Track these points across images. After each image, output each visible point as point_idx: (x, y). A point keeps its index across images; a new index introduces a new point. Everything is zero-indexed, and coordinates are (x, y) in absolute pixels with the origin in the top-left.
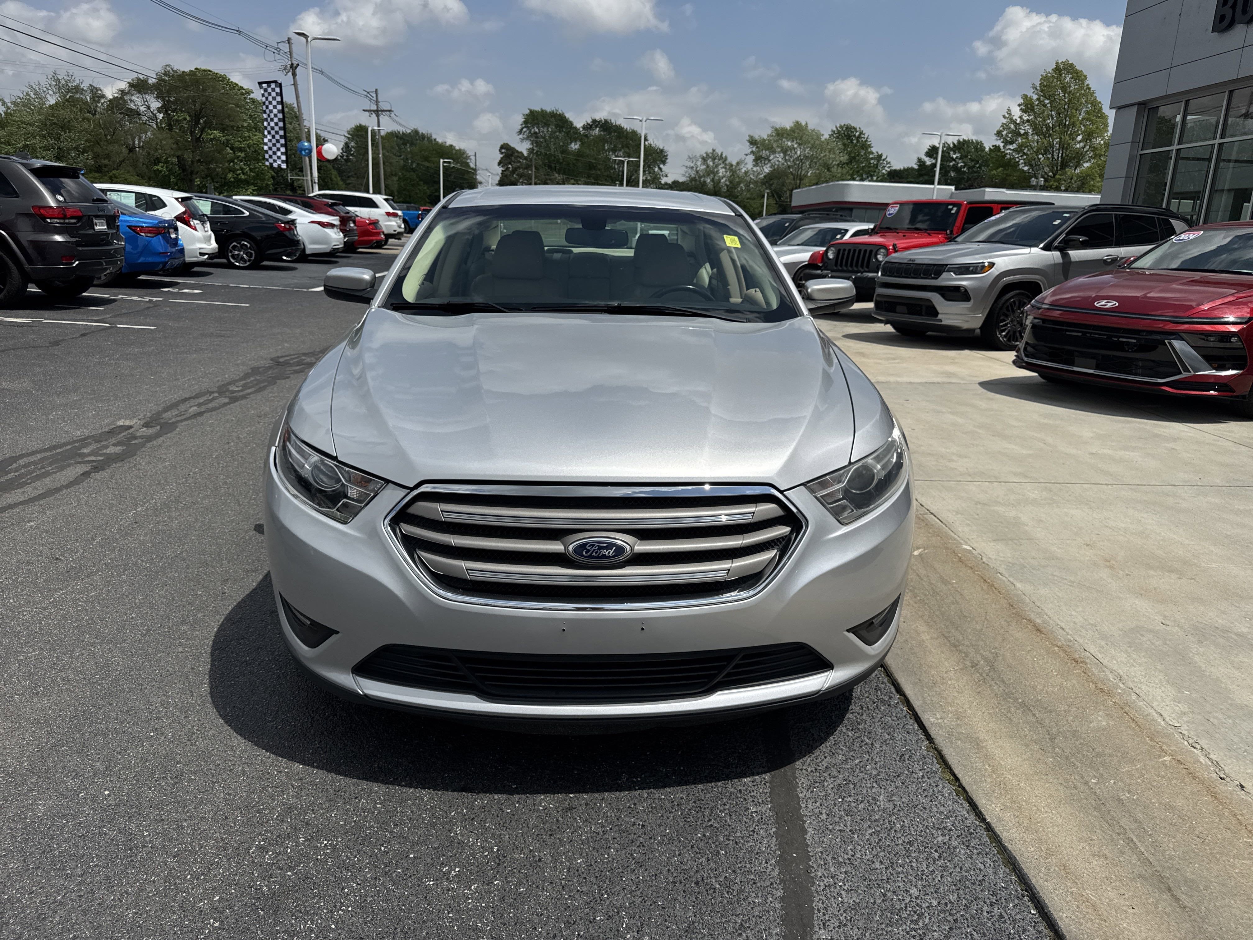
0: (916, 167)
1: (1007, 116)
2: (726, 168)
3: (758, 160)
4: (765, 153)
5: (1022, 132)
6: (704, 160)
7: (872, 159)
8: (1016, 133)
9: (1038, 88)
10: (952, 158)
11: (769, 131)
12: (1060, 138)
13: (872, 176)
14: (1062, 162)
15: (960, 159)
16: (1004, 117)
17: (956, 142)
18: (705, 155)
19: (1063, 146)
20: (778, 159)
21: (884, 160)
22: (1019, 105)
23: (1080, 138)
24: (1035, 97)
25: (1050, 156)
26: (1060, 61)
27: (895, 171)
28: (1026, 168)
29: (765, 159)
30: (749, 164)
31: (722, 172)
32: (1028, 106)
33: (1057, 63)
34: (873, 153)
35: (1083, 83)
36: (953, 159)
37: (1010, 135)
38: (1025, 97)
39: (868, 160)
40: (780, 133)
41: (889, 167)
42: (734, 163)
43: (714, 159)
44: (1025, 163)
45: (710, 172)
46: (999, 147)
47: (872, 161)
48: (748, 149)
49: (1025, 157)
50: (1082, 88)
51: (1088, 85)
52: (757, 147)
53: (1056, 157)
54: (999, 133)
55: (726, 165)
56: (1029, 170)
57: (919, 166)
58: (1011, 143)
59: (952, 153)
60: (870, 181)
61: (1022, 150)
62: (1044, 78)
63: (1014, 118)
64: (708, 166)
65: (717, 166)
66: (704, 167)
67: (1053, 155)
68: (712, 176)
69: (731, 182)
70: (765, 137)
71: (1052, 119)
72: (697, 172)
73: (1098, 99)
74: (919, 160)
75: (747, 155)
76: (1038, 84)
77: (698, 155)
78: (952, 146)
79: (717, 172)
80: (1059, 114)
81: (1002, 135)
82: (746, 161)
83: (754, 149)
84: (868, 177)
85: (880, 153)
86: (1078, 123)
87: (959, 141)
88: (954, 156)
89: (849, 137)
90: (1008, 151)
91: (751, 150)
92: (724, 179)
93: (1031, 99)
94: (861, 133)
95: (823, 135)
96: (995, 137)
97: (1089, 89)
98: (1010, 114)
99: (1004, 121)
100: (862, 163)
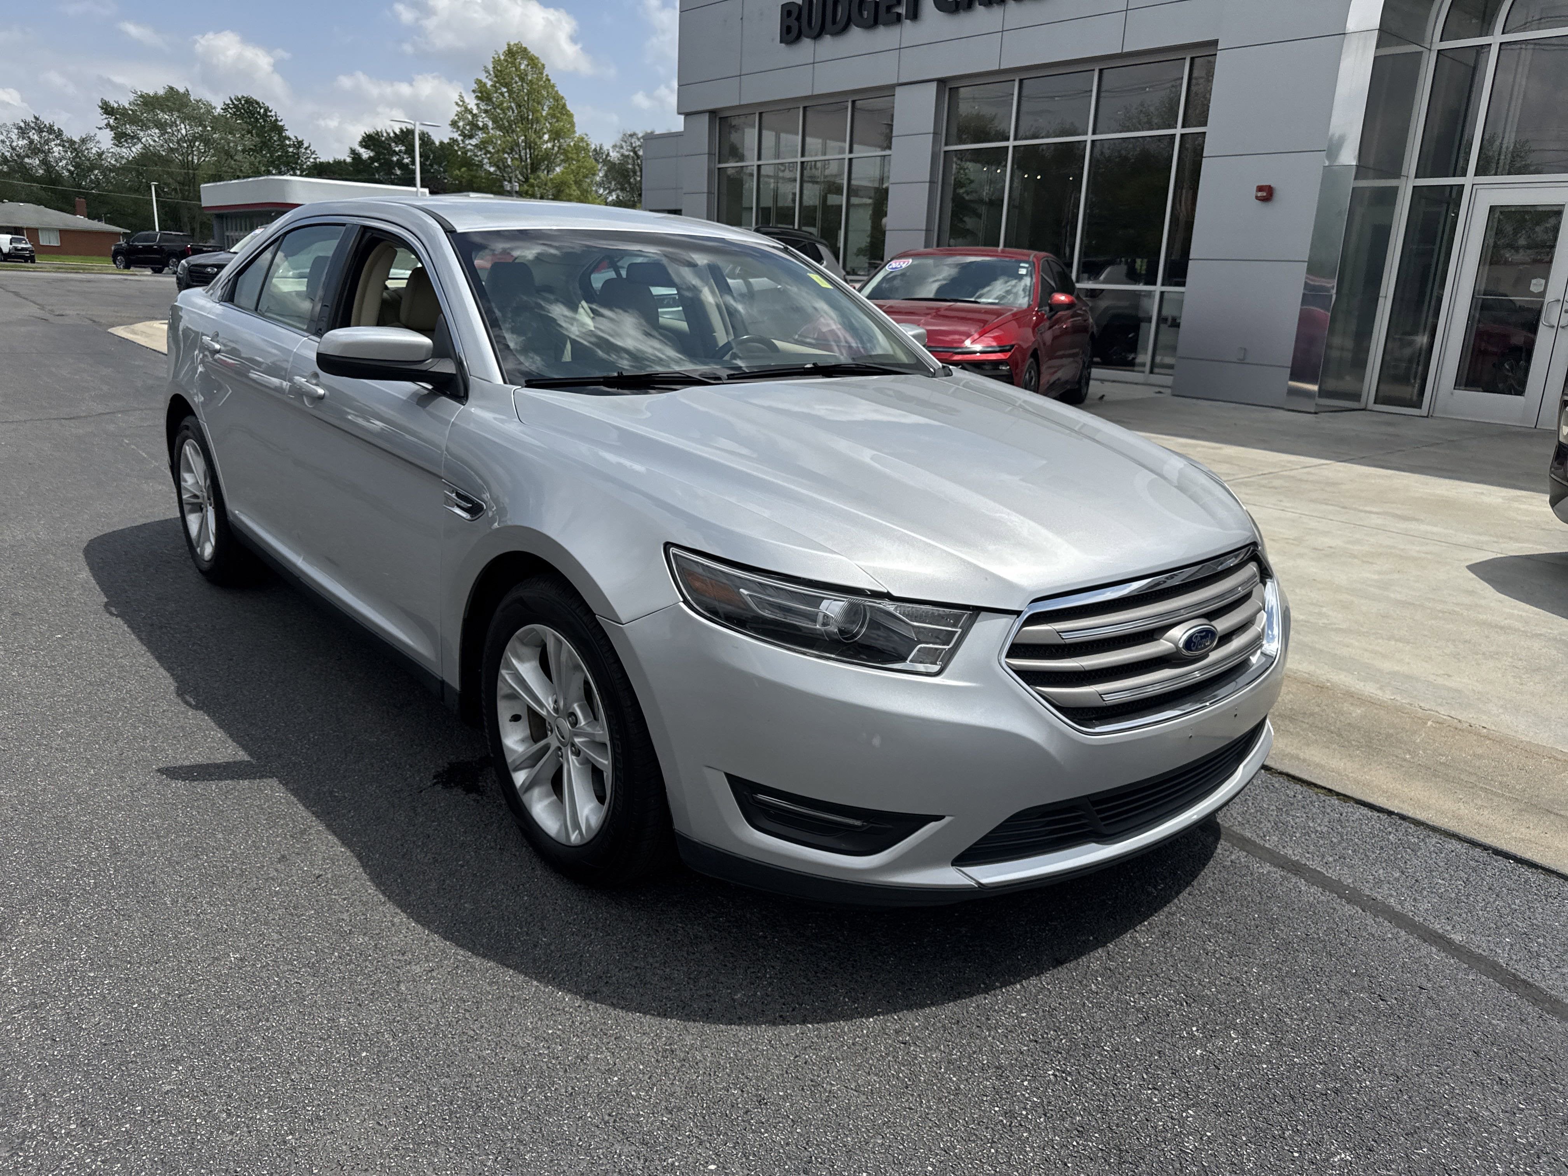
0: (349, 160)
1: (461, 103)
2: (64, 146)
3: (120, 138)
4: (129, 129)
5: (481, 124)
6: (23, 132)
7: (290, 146)
8: (474, 126)
9: (492, 72)
10: (395, 151)
11: (132, 97)
12: (525, 136)
13: (294, 169)
14: (532, 164)
15: (405, 153)
16: (457, 104)
17: (398, 131)
18: (22, 125)
19: (529, 145)
20: (151, 138)
21: (306, 149)
22: (474, 91)
23: (546, 137)
24: (489, 84)
25: (517, 156)
26: (512, 43)
27: (321, 164)
28: (492, 169)
29: (132, 138)
30: (105, 140)
31: (57, 151)
32: (483, 95)
33: (509, 45)
34: (289, 139)
35: (542, 73)
36: (397, 153)
37: (468, 127)
38: (479, 82)
39: (283, 147)
40: (149, 102)
41: (315, 159)
42: (76, 139)
43: (40, 131)
44: (490, 163)
45: (34, 149)
46: (457, 141)
47: (291, 150)
48: (102, 120)
49: (488, 155)
50: (540, 79)
51: (547, 75)
52: (116, 119)
53: (524, 158)
54: (454, 124)
55: (62, 141)
56: (495, 171)
57: (353, 159)
58: (471, 137)
59: (393, 144)
60: (291, 175)
61: (485, 148)
62: (497, 62)
63: (469, 107)
64: (31, 142)
65: (47, 142)
66: (23, 142)
67: (520, 155)
68: (42, 156)
69: (76, 167)
70: (127, 106)
71: (513, 112)
72: (13, 149)
73: (561, 93)
74: (353, 151)
75: (100, 129)
76: (490, 67)
77: (9, 124)
78: (392, 135)
79: (50, 151)
80: (520, 107)
81: (458, 127)
82: (97, 138)
83: (111, 121)
84: (288, 170)
85: (300, 139)
86: (542, 119)
87: (402, 130)
88: (397, 149)
89: (252, 114)
90: (469, 147)
91: (106, 121)
92: (64, 162)
93: (485, 84)
94: (267, 110)
95: (215, 108)
96: (450, 129)
97: (549, 80)
98: (463, 101)
99: (459, 109)
100: (277, 151)
